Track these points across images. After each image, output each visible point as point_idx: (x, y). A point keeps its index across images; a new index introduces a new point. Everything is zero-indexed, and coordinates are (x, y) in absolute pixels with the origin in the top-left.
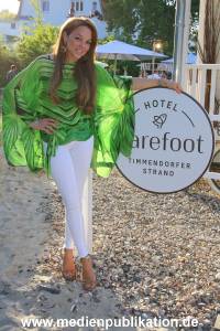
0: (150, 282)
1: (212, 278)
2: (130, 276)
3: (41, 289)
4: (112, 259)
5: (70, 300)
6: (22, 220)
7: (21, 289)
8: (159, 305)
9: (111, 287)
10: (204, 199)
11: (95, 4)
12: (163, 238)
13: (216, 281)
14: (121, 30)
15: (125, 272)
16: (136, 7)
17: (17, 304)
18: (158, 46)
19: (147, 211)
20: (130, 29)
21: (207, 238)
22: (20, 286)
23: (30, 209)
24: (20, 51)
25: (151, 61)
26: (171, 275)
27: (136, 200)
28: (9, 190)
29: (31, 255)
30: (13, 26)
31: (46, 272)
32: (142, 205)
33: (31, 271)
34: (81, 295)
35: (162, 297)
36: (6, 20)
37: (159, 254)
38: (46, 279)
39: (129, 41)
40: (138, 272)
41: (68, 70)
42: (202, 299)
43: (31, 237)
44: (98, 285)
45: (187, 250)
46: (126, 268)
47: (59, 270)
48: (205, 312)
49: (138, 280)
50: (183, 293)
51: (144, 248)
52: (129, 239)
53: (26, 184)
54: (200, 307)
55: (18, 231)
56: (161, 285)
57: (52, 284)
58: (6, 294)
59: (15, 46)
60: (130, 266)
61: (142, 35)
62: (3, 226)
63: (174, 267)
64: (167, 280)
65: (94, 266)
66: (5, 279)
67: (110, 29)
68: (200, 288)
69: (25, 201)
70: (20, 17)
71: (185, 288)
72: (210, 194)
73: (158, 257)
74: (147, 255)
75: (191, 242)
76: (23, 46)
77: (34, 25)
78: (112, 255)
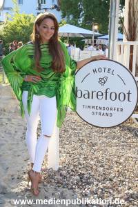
0: (97, 185)
2: (84, 181)
3: (27, 190)
4: (72, 170)
6: (12, 144)
7: (16, 190)
9: (72, 188)
10: (130, 130)
12: (104, 155)
14: (71, 17)
15: (81, 178)
16: (80, 1)
18: (96, 27)
19: (93, 138)
20: (77, 16)
21: (133, 156)
22: (13, 188)
23: (16, 137)
24: (5, 31)
25: (91, 38)
26: (111, 180)
27: (86, 130)
28: (2, 125)
29: (19, 168)
32: (89, 134)
33: (20, 179)
35: (106, 195)
37: (102, 166)
39: (76, 24)
40: (89, 178)
42: (132, 196)
43: (19, 156)
44: (64, 188)
45: (120, 164)
46: (81, 176)
48: (134, 205)
49: (89, 184)
50: (119, 192)
51: (92, 163)
52: (83, 156)
53: (13, 121)
54: (131, 201)
55: (9, 152)
56: (104, 187)
58: (4, 194)
60: (84, 174)
61: (85, 20)
63: (112, 175)
64: (108, 183)
65: (61, 175)
66: (3, 184)
67: (64, 16)
68: (129, 188)
69: (13, 132)
70: (3, 8)
71: (120, 188)
72: (133, 126)
73: (102, 169)
74: (95, 167)
75: (123, 158)
76: (7, 27)
77: (13, 14)
78: (72, 168)
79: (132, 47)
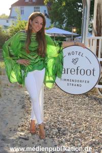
0: (70, 135)
1: (99, 134)
2: (61, 133)
3: (20, 138)
4: (53, 125)
5: (33, 143)
6: (11, 108)
7: (11, 138)
8: (74, 145)
9: (52, 137)
10: (95, 99)
11: (45, 11)
12: (76, 116)
13: (101, 135)
14: (57, 23)
15: (59, 131)
16: (64, 12)
17: (9, 145)
18: (75, 30)
19: (69, 104)
20: (61, 22)
21: (97, 116)
23: (15, 103)
24: (11, 32)
25: (71, 37)
26: (80, 132)
28: (5, 95)
29: (15, 123)
30: (7, 22)
31: (22, 131)
32: (67, 101)
33: (15, 130)
34: (38, 141)
35: (76, 142)
36: (4, 19)
38: (22, 134)
39: (61, 28)
40: (65, 131)
41: (33, 37)
42: (94, 143)
43: (15, 115)
44: (46, 137)
45: (87, 121)
46: (59, 129)
47: (28, 130)
48: (95, 149)
49: (64, 134)
50: (85, 140)
51: (67, 120)
52: (61, 116)
53: (13, 92)
54: (93, 146)
55: (9, 113)
56: (75, 137)
57: (25, 136)
58: (4, 140)
59: (8, 30)
60: (61, 128)
61: (67, 25)
62: (2, 110)
63: (82, 129)
64: (78, 134)
65: (45, 128)
66: (4, 134)
67: (52, 23)
68: (93, 138)
69: (13, 100)
70: (10, 17)
71: (86, 138)
72: (98, 96)
73: (74, 124)
74: (69, 123)
75: (89, 118)
76: (12, 30)
77: (17, 21)
78: (53, 123)
79: (98, 41)
